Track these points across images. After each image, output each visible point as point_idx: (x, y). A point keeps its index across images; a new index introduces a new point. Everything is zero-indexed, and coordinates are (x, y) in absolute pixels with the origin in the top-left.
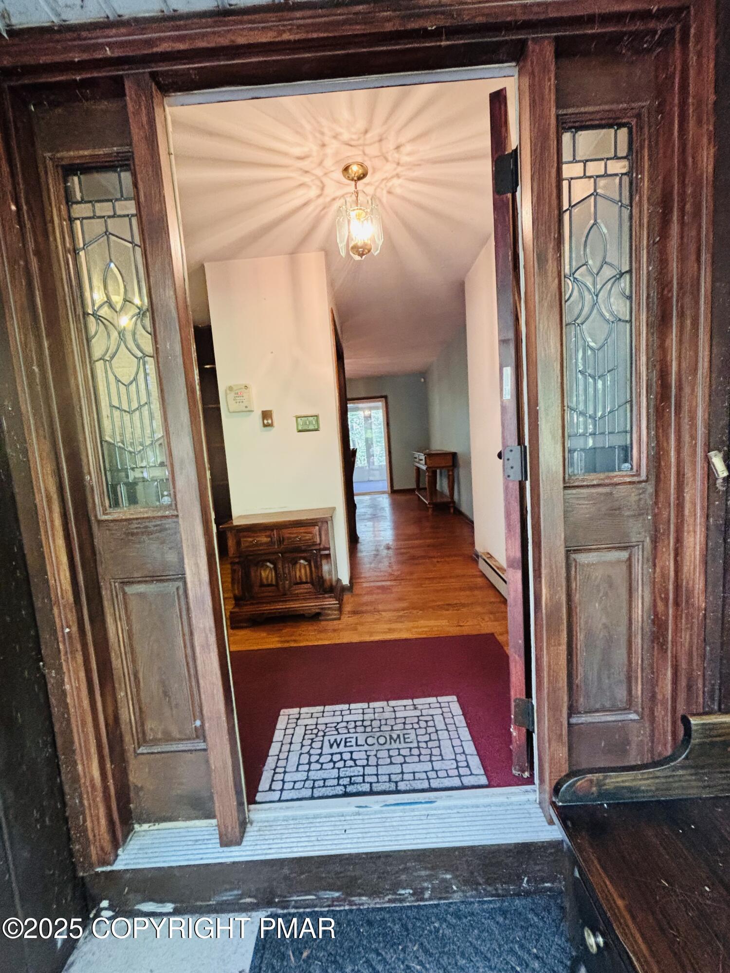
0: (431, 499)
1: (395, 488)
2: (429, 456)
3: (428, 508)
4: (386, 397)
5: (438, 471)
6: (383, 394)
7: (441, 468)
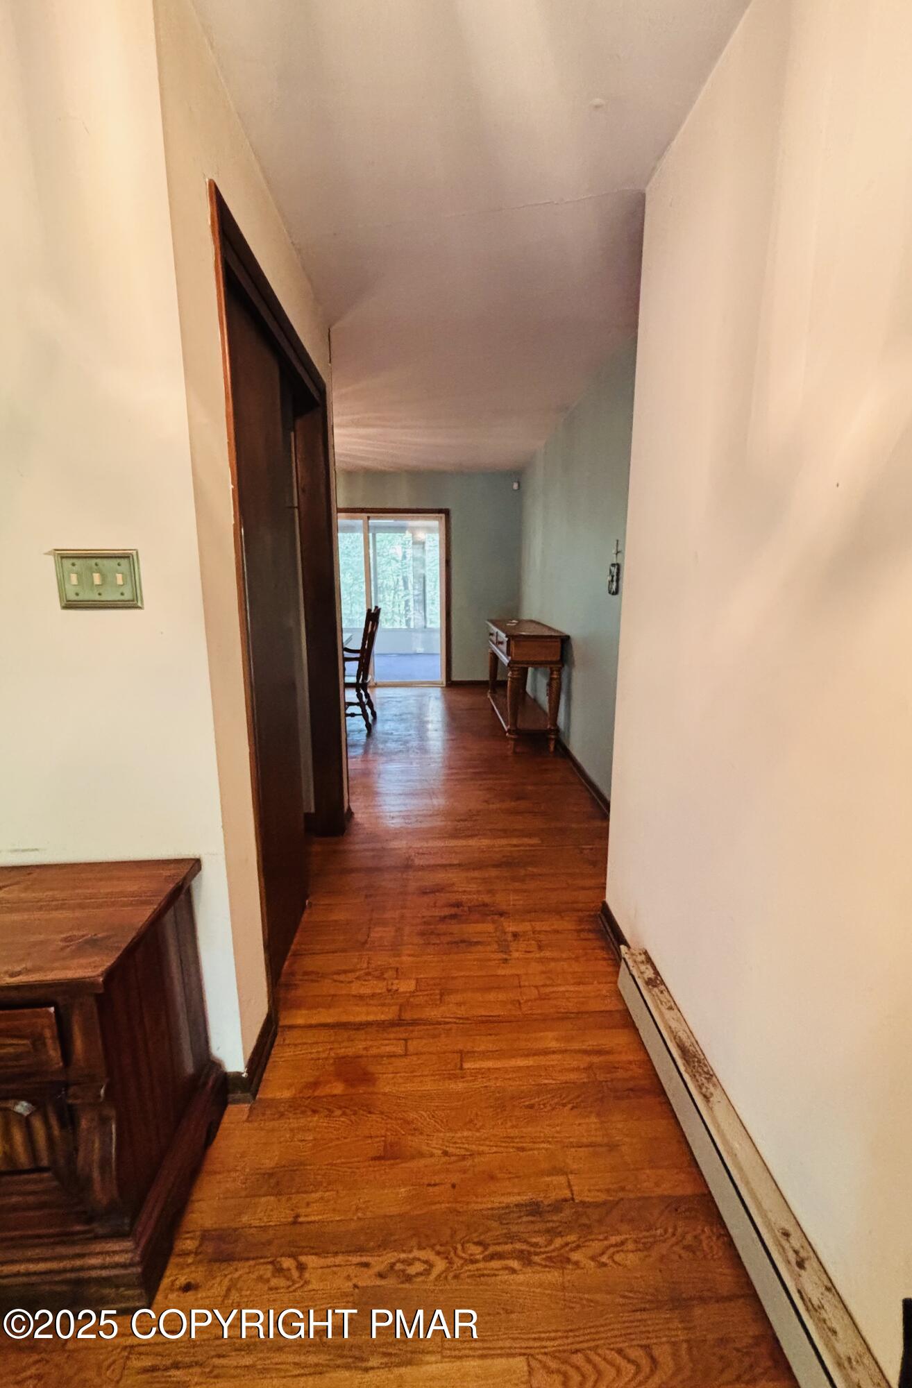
0: (514, 723)
1: (455, 678)
2: (514, 639)
3: (507, 739)
4: (447, 512)
5: (530, 670)
6: (443, 507)
7: (536, 664)
